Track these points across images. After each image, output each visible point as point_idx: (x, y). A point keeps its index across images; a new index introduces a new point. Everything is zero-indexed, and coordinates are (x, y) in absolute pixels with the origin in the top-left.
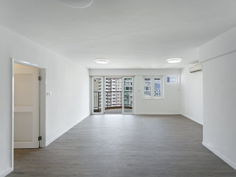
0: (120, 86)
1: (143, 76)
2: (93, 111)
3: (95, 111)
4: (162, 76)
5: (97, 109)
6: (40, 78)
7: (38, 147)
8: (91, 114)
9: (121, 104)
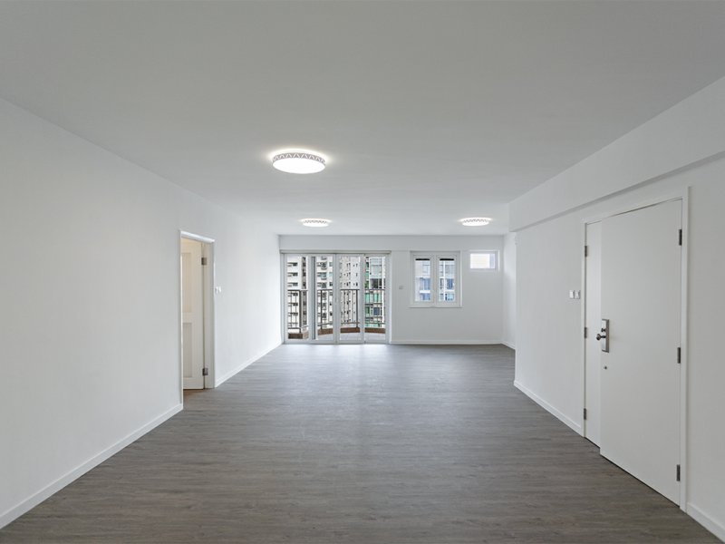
0: (353, 274)
1: (411, 252)
2: (287, 336)
3: (291, 336)
4: (459, 252)
5: (297, 331)
6: (203, 261)
7: (202, 387)
8: (284, 343)
9: (357, 323)
